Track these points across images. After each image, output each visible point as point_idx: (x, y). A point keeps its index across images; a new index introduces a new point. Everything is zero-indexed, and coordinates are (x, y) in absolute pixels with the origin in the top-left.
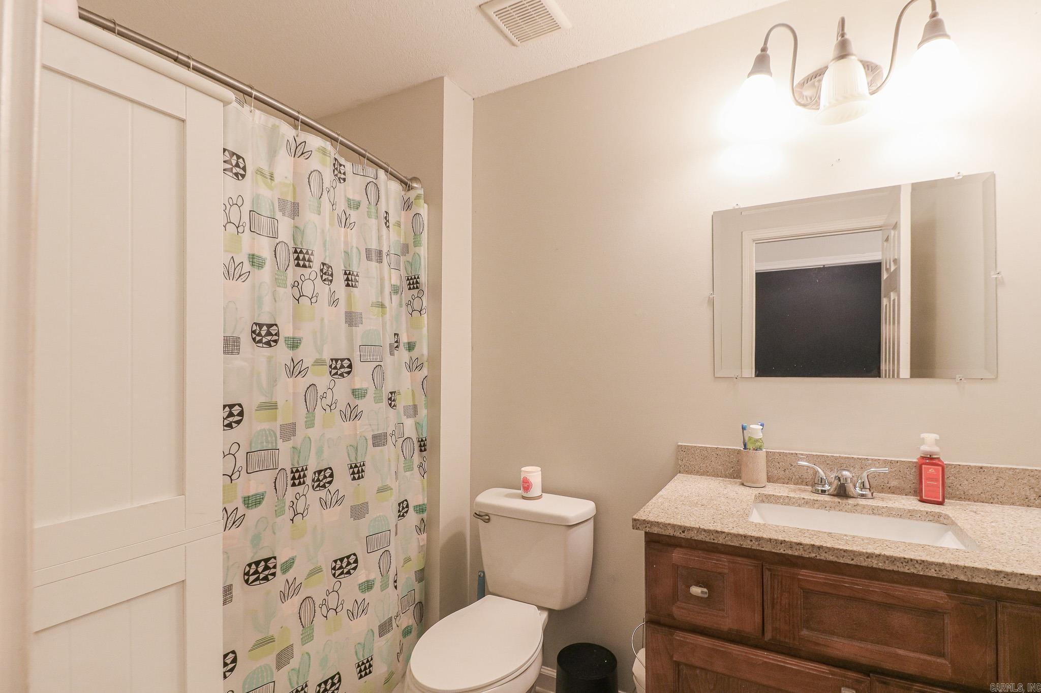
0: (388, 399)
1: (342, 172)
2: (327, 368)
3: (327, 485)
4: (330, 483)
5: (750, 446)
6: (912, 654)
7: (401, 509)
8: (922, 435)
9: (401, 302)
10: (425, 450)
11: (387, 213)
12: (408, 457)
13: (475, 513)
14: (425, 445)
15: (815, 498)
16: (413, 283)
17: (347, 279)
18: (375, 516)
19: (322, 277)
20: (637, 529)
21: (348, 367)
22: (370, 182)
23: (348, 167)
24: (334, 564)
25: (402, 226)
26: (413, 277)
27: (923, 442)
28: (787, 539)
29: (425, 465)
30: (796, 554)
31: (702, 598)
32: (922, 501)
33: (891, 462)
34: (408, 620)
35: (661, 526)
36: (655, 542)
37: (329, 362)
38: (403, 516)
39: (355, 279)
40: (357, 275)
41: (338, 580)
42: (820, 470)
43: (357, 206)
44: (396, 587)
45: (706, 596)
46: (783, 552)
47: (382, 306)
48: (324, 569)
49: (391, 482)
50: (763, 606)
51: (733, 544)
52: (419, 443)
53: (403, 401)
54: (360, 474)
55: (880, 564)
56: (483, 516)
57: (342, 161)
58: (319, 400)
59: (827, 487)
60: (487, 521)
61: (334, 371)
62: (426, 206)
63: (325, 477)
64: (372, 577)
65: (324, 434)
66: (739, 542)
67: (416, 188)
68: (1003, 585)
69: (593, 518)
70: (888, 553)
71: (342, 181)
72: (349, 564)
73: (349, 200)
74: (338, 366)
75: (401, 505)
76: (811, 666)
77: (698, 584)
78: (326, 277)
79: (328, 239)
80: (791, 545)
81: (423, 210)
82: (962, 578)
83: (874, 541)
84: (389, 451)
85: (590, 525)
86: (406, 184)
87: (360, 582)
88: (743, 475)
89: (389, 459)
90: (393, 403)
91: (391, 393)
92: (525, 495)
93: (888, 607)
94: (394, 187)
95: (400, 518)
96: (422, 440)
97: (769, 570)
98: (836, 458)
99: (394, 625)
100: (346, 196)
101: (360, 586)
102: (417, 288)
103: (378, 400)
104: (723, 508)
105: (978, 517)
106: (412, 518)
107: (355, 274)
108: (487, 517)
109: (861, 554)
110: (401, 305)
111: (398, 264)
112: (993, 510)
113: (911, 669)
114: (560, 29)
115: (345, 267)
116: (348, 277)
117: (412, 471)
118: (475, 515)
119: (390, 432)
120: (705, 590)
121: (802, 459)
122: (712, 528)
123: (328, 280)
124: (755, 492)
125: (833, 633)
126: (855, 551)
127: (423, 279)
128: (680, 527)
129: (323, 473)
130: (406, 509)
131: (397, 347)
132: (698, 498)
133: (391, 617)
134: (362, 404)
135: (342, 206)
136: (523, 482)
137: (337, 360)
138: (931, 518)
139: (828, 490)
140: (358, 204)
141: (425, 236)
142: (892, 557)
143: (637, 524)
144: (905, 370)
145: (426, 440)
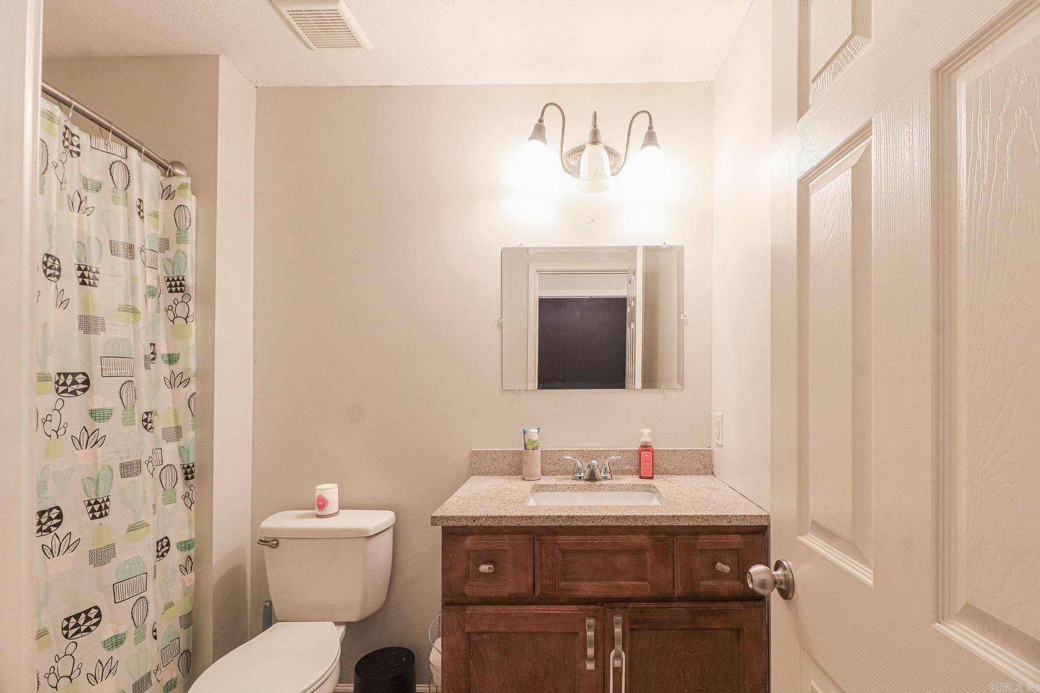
0: (143, 421)
1: (75, 143)
2: (52, 385)
3: (53, 529)
4: (57, 525)
5: (529, 447)
6: (628, 583)
7: (159, 548)
8: (642, 430)
9: (158, 306)
10: (193, 477)
11: (140, 201)
12: (168, 488)
13: (260, 540)
14: (192, 472)
15: (574, 484)
16: (176, 285)
17: (83, 276)
18: (126, 559)
19: (45, 271)
20: (435, 525)
21: (83, 383)
22: (116, 161)
23: (84, 139)
24: (66, 623)
25: (160, 218)
26: (176, 279)
27: (641, 435)
28: (551, 515)
29: (193, 495)
30: (557, 525)
31: (489, 573)
32: (641, 478)
33: (623, 451)
34: (171, 672)
35: (456, 519)
36: (450, 534)
37: (54, 377)
38: (163, 556)
39: (94, 276)
40: (97, 272)
41: (72, 641)
42: (578, 462)
43: (98, 188)
44: (155, 637)
45: (492, 571)
46: (549, 525)
47: (134, 311)
48: (51, 632)
49: (146, 516)
50: (534, 570)
51: (512, 525)
52: (184, 470)
53: (161, 422)
54: (103, 512)
55: (610, 523)
56: (271, 542)
57: (75, 130)
58: (41, 424)
59: (582, 474)
60: (274, 546)
61: (61, 389)
62: (194, 197)
63: (50, 519)
64: (121, 631)
65: (48, 465)
66: (517, 523)
67: (180, 175)
68: (676, 525)
69: (392, 527)
70: (615, 514)
71: (74, 155)
72: (88, 619)
73: (85, 179)
74: (69, 382)
75: (160, 543)
76: (566, 608)
77: (486, 563)
78: (52, 271)
79: (55, 225)
80: (554, 518)
81: (191, 202)
82: (656, 524)
83: (607, 507)
84: (145, 481)
85: (390, 533)
86: (166, 168)
87: (105, 638)
88: (524, 472)
89: (144, 490)
90: (149, 425)
91: (147, 413)
92: (320, 513)
93: (614, 553)
94: (150, 171)
95: (158, 559)
96: (188, 467)
97: (538, 540)
98: (589, 451)
99: (154, 680)
100: (80, 175)
101: (104, 643)
102: (182, 291)
103: (128, 421)
104: (507, 499)
105: (671, 485)
106: (175, 557)
107: (94, 270)
108: (275, 542)
109: (598, 517)
110: (158, 310)
111: (155, 261)
112: (680, 479)
113: (627, 594)
114: (360, 48)
115: (79, 261)
116: (83, 273)
117: (175, 503)
118: (260, 542)
119: (144, 458)
120: (491, 566)
121: (566, 455)
122: (497, 515)
123: (54, 275)
124: (532, 483)
125: (581, 580)
126: (594, 516)
127: (190, 282)
128: (472, 517)
129: (46, 514)
130: (166, 548)
131: (154, 359)
132: (487, 493)
133: (150, 672)
134: (104, 428)
135: (74, 185)
136: (318, 500)
137: (66, 375)
138: (645, 489)
139: (583, 477)
140: (99, 186)
141: (191, 234)
142: (616, 516)
143: (435, 520)
144: (639, 384)
145: (193, 466)
